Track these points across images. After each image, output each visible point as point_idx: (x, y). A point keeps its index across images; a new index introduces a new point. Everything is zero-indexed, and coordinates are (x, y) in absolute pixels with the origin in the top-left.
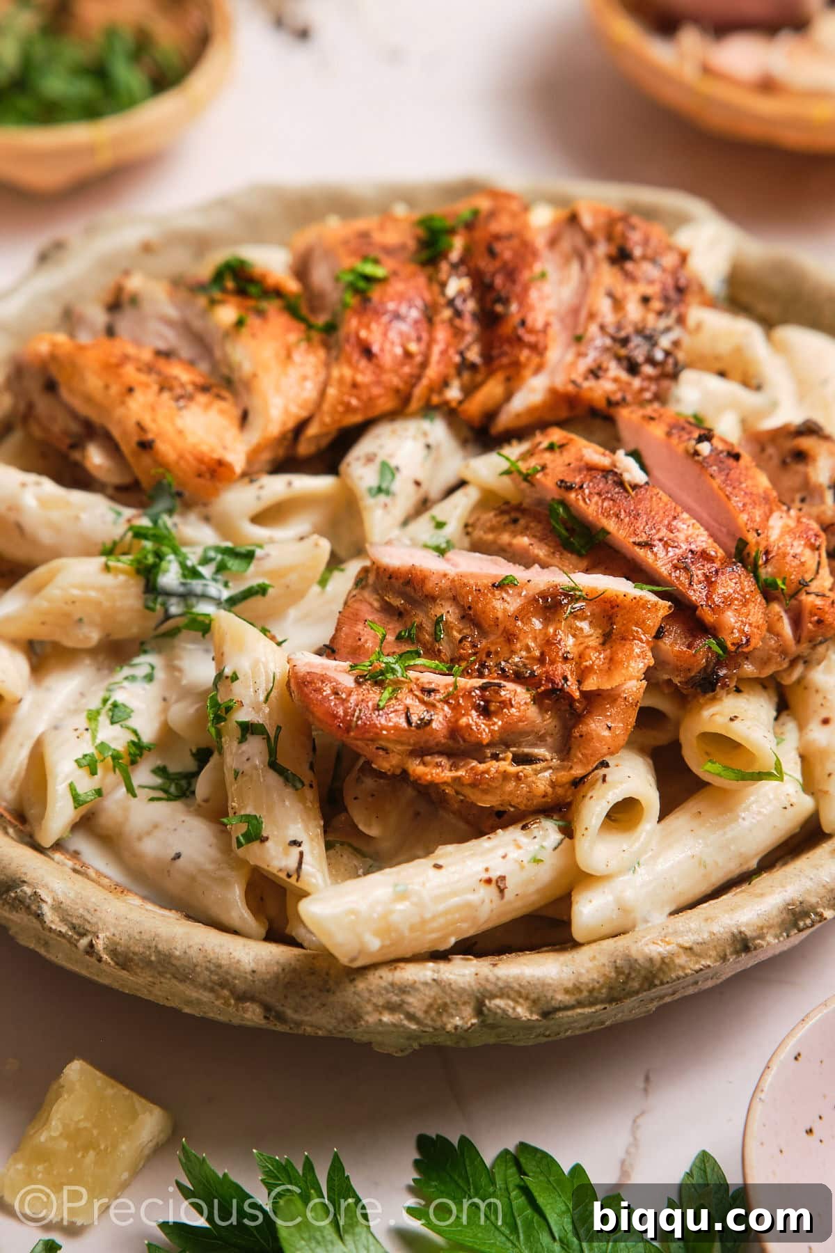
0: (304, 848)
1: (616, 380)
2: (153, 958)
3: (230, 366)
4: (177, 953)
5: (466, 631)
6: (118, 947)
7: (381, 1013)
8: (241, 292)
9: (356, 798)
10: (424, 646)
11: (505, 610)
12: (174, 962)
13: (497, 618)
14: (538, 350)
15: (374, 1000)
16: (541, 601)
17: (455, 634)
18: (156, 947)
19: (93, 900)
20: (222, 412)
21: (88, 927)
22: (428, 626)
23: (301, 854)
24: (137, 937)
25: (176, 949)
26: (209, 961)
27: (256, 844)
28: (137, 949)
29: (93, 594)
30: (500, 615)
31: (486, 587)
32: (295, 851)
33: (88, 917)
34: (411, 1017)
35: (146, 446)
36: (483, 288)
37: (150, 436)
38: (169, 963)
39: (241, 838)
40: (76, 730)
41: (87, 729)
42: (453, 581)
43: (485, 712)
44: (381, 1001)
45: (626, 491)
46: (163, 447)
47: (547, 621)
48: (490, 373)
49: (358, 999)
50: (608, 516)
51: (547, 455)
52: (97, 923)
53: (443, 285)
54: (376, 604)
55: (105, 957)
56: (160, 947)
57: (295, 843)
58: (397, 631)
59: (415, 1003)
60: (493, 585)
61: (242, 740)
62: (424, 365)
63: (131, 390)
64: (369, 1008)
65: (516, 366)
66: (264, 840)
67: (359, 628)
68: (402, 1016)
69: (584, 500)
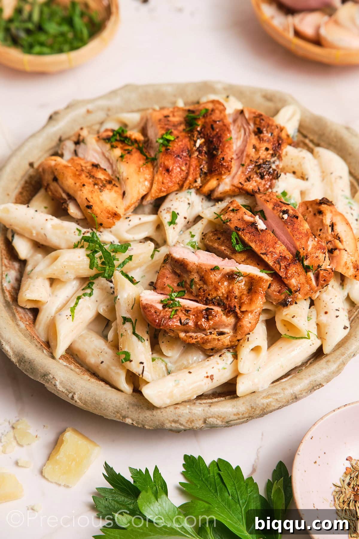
0: (144, 365)
1: (256, 181)
2: (94, 402)
3: (119, 173)
4: (102, 401)
5: (202, 286)
6: (82, 398)
7: (171, 423)
8: (122, 142)
9: (163, 342)
10: (187, 289)
11: (215, 279)
12: (102, 404)
13: (212, 282)
14: (228, 169)
15: (169, 419)
16: (227, 276)
17: (198, 286)
18: (95, 398)
19: (73, 380)
20: (116, 192)
21: (72, 390)
22: (188, 282)
23: (144, 367)
24: (89, 394)
25: (102, 399)
26: (113, 404)
27: (128, 362)
28: (88, 399)
29: (72, 264)
30: (213, 281)
31: (209, 269)
32: (142, 365)
33: (72, 386)
34: (181, 424)
35: (89, 207)
36: (208, 142)
37: (91, 204)
38: (100, 404)
39: (123, 361)
40: (67, 316)
41: (70, 316)
42: (197, 266)
43: (208, 319)
44: (171, 419)
45: (259, 232)
46: (95, 208)
47: (230, 283)
48: (212, 177)
49: (163, 418)
50: (252, 242)
51: (232, 214)
52: (74, 389)
53: (195, 142)
54: (170, 270)
55: (78, 401)
57: (142, 363)
58: (178, 282)
59: (183, 420)
60: (211, 269)
61: (124, 323)
62: (188, 174)
63: (84, 185)
64: (167, 421)
65: (220, 174)
66: (131, 361)
67: (165, 280)
68: (178, 424)
69: (244, 235)
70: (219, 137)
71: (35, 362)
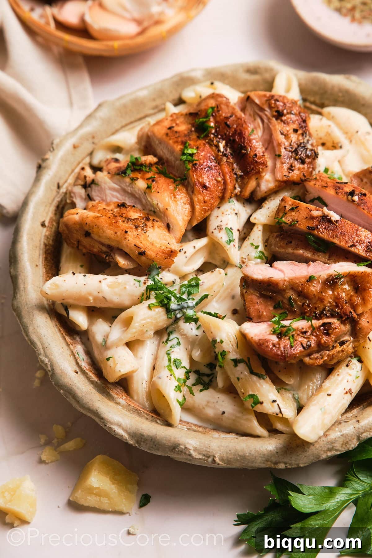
0: (278, 402)
1: (299, 169)
2: (239, 458)
3: (152, 206)
4: (247, 454)
5: (303, 301)
6: (224, 458)
7: (327, 453)
8: (140, 171)
9: (279, 371)
10: (287, 309)
11: (316, 290)
12: (247, 458)
13: (314, 294)
14: (264, 164)
15: (323, 449)
16: (329, 283)
17: (299, 303)
18: (238, 454)
19: (206, 443)
20: (159, 227)
21: (210, 454)
22: (286, 301)
23: (278, 405)
24: (230, 452)
25: (246, 453)
26: (260, 454)
27: (259, 405)
28: (231, 457)
29: (149, 320)
30: (315, 293)
31: (304, 282)
32: (275, 404)
33: (208, 450)
34: (337, 450)
35: (142, 254)
36: (230, 143)
37: (143, 250)
38: (245, 459)
39: (253, 405)
40: (168, 377)
41: (171, 375)
42: (289, 282)
43: (328, 334)
44: (326, 449)
45: (334, 224)
46: (149, 252)
47: (333, 291)
48: (250, 178)
49: (317, 451)
50: (334, 238)
51: (293, 213)
52: (212, 452)
53: (217, 146)
54: (258, 295)
55: (220, 463)
56: (240, 454)
57: (274, 401)
58: (273, 305)
59: (338, 446)
60: (307, 281)
61: (236, 366)
62: (225, 183)
63: (126, 232)
64: (322, 452)
65: (259, 173)
66: (262, 403)
67: (257, 306)
68: (334, 451)
69: (321, 233)
70: (241, 134)
71: (158, 438)
